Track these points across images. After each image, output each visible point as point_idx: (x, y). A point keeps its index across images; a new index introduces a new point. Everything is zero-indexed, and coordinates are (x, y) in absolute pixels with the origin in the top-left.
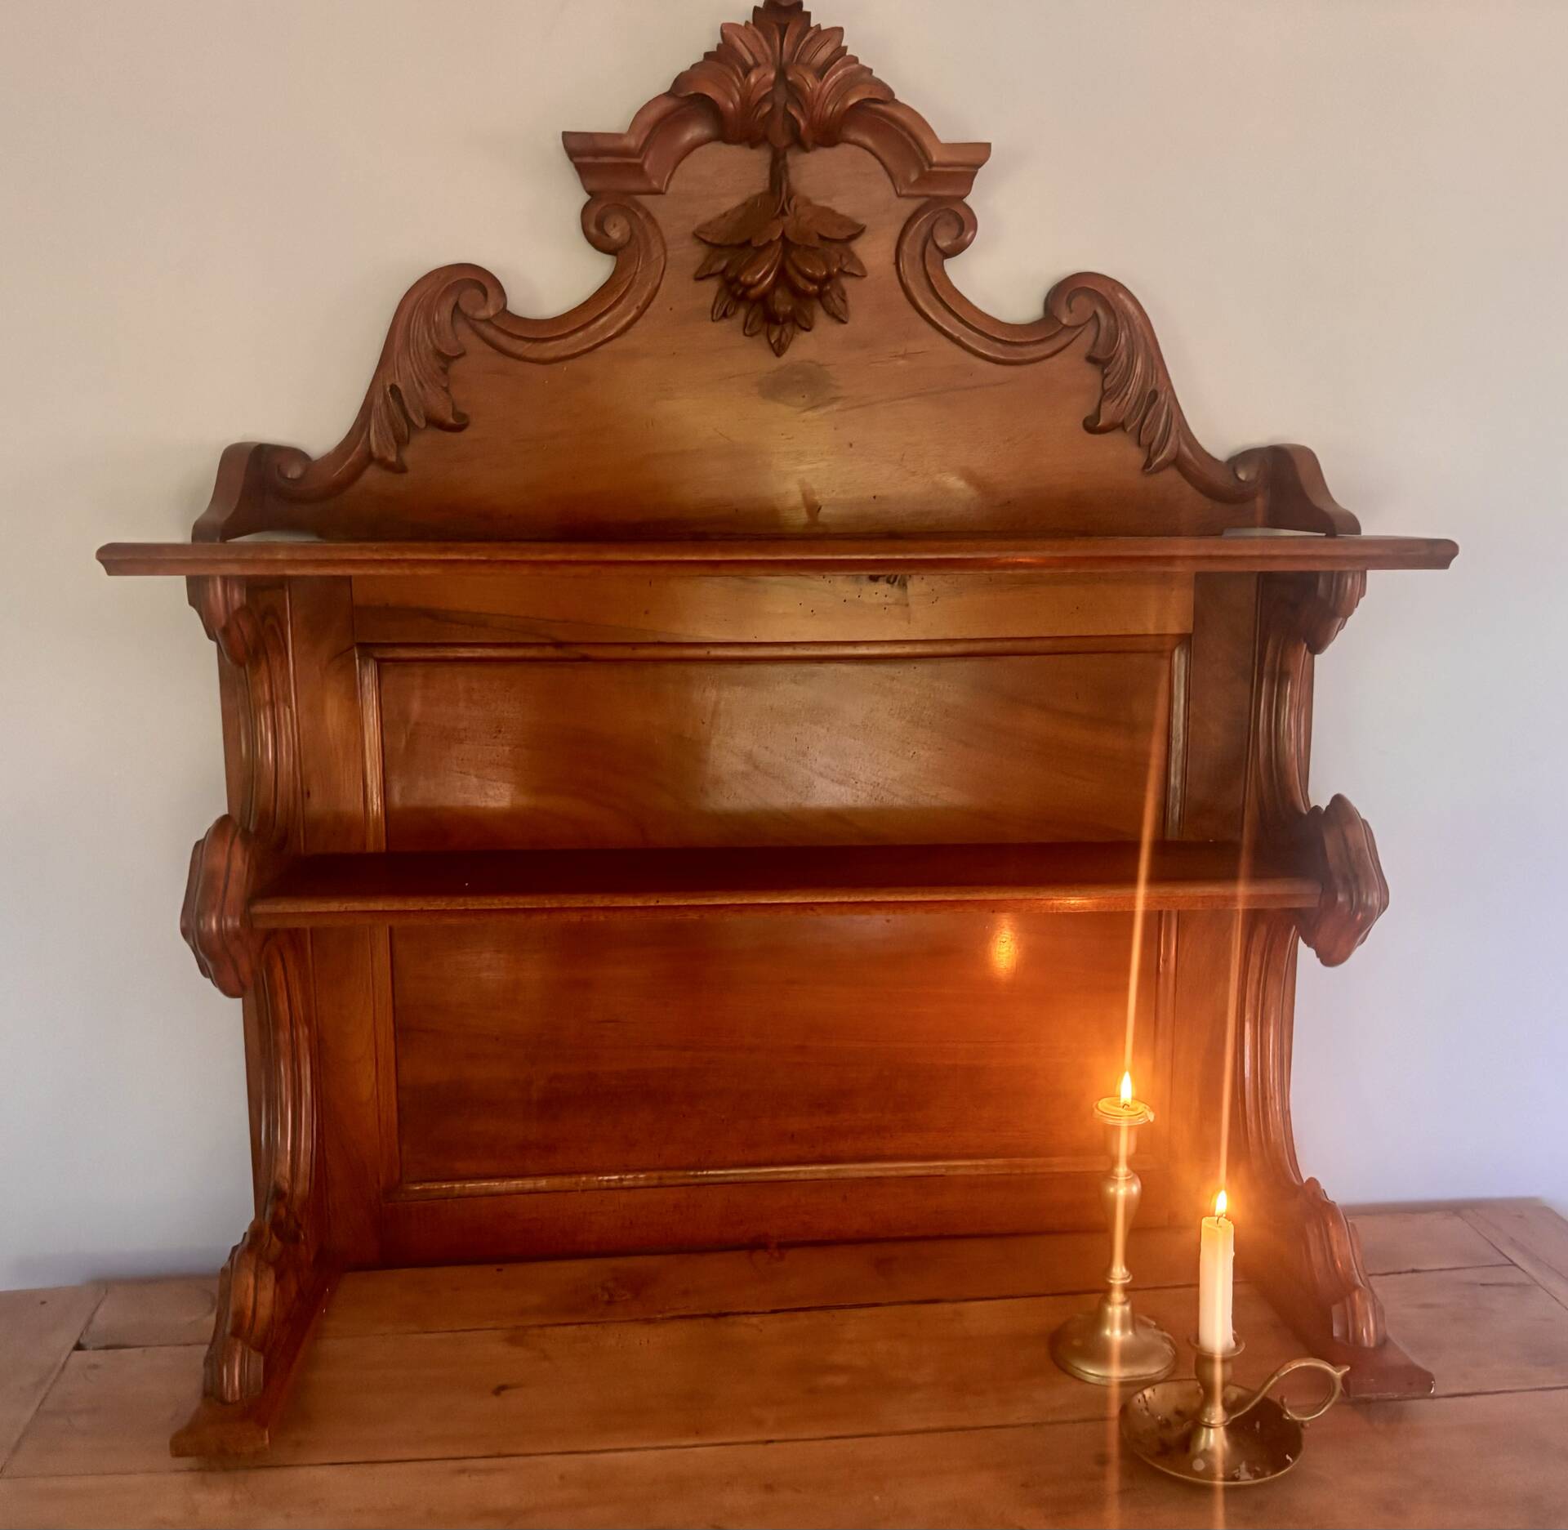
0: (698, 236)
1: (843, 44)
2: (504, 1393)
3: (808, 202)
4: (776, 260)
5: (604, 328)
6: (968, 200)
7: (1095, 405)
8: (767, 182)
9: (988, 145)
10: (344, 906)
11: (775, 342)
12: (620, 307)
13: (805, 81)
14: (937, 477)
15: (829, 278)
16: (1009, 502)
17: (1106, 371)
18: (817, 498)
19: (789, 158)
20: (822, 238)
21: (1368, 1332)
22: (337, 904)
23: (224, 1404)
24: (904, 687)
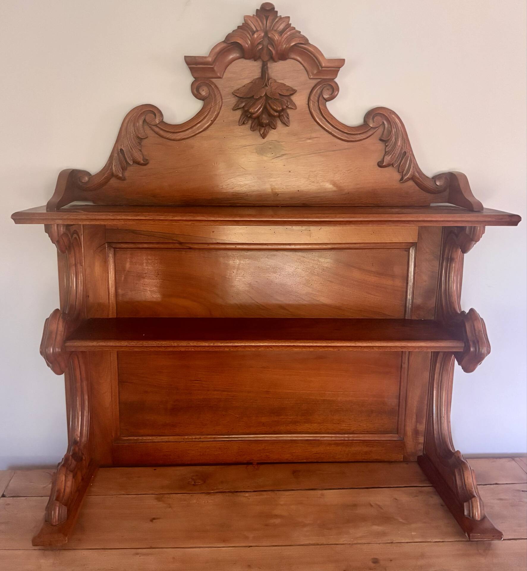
0: (234, 94)
1: (290, 23)
2: (154, 521)
3: (275, 81)
4: (263, 104)
5: (198, 129)
6: (336, 80)
7: (382, 157)
8: (260, 73)
9: (344, 60)
10: (98, 344)
11: (262, 134)
12: (205, 120)
13: (275, 37)
14: (322, 184)
15: (283, 110)
16: (349, 193)
17: (386, 144)
18: (277, 191)
19: (269, 65)
20: (280, 95)
21: (478, 514)
22: (96, 343)
23: (52, 525)
24: (308, 260)
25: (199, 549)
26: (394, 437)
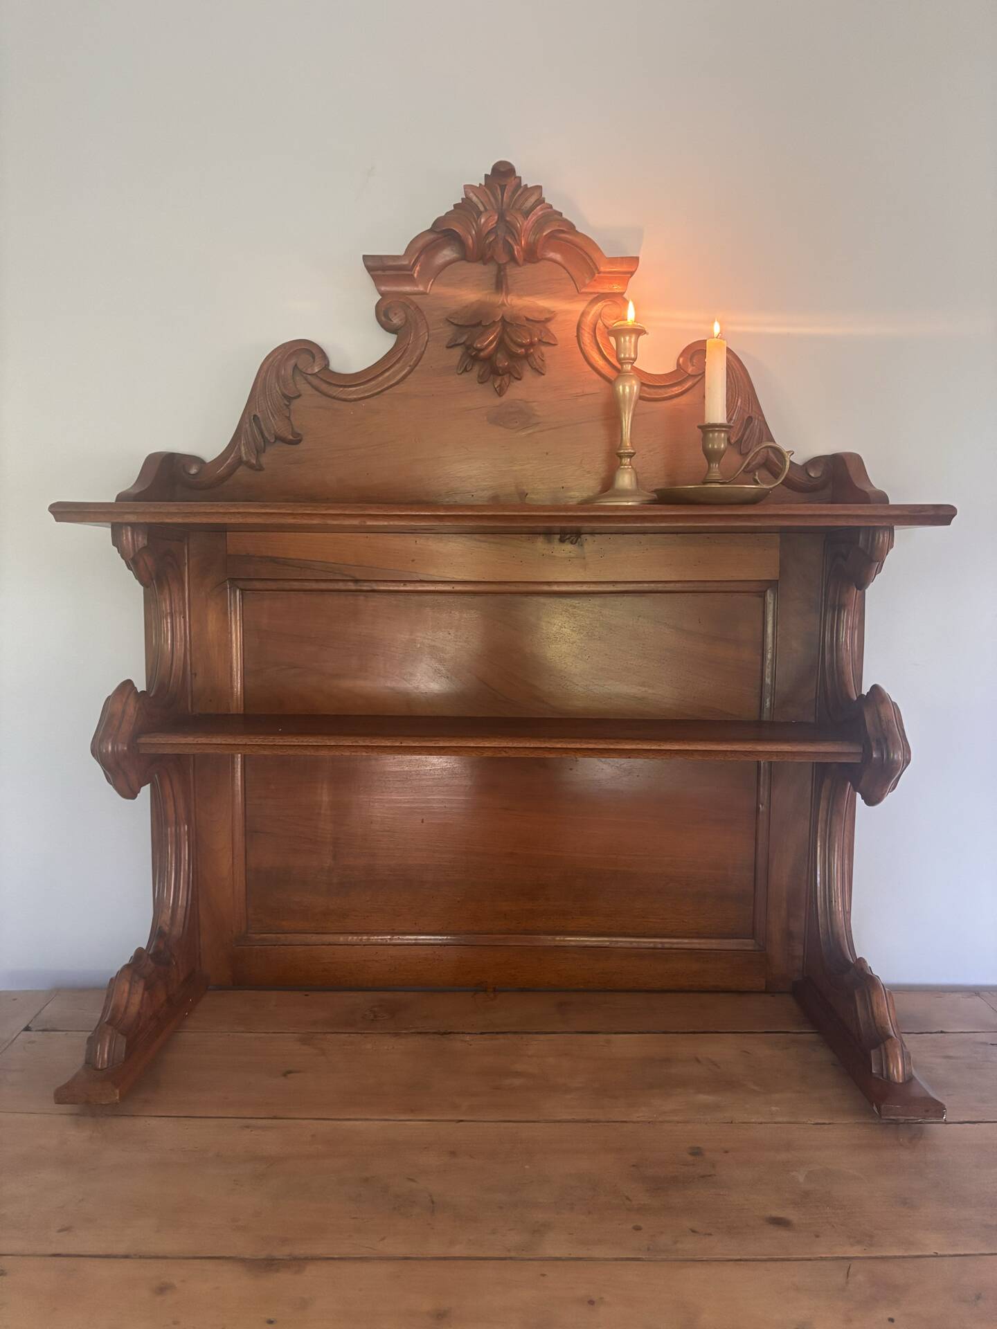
0: (449, 321)
1: (542, 196)
2: (289, 1075)
4: (497, 333)
5: (388, 379)
6: (625, 295)
8: (493, 284)
9: (638, 258)
11: (498, 387)
12: (398, 366)
13: (517, 220)
15: (532, 344)
18: (524, 488)
19: (508, 271)
20: (527, 319)
21: (897, 1071)
22: (192, 739)
23: (97, 1069)
24: (582, 612)
25: (363, 1122)
26: (748, 944)
